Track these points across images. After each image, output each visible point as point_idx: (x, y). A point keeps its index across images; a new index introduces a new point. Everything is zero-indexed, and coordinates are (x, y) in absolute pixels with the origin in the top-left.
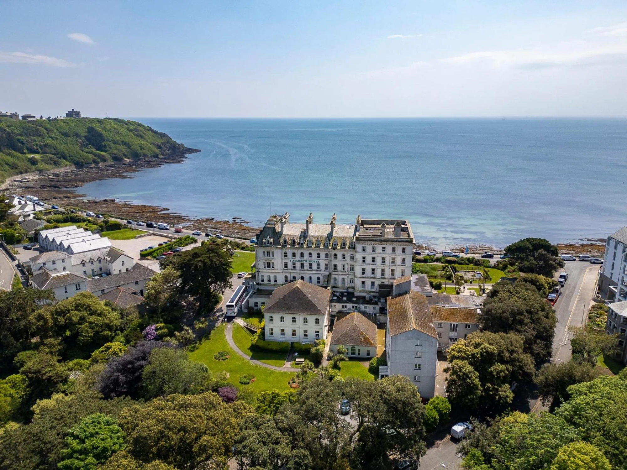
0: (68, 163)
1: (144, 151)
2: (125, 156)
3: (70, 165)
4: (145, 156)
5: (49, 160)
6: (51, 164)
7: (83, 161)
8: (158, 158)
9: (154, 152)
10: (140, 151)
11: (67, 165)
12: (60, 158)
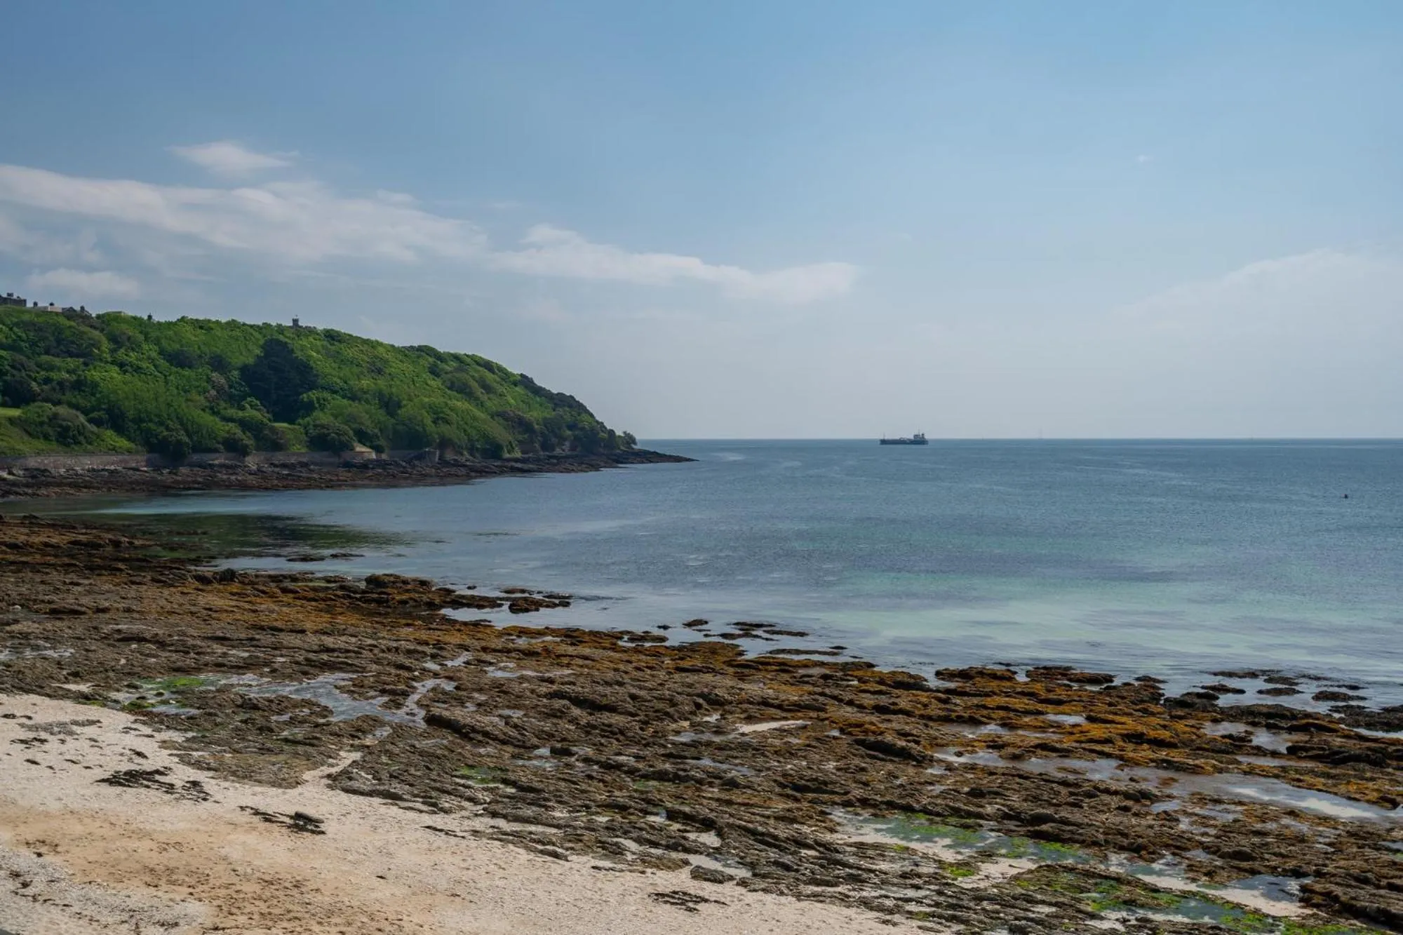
0: (123, 443)
1: (444, 429)
2: (363, 437)
3: (129, 452)
4: (444, 443)
5: (42, 424)
6: (46, 437)
7: (186, 439)
8: (499, 458)
9: (485, 437)
10: (431, 428)
11: (114, 450)
12: (98, 422)
